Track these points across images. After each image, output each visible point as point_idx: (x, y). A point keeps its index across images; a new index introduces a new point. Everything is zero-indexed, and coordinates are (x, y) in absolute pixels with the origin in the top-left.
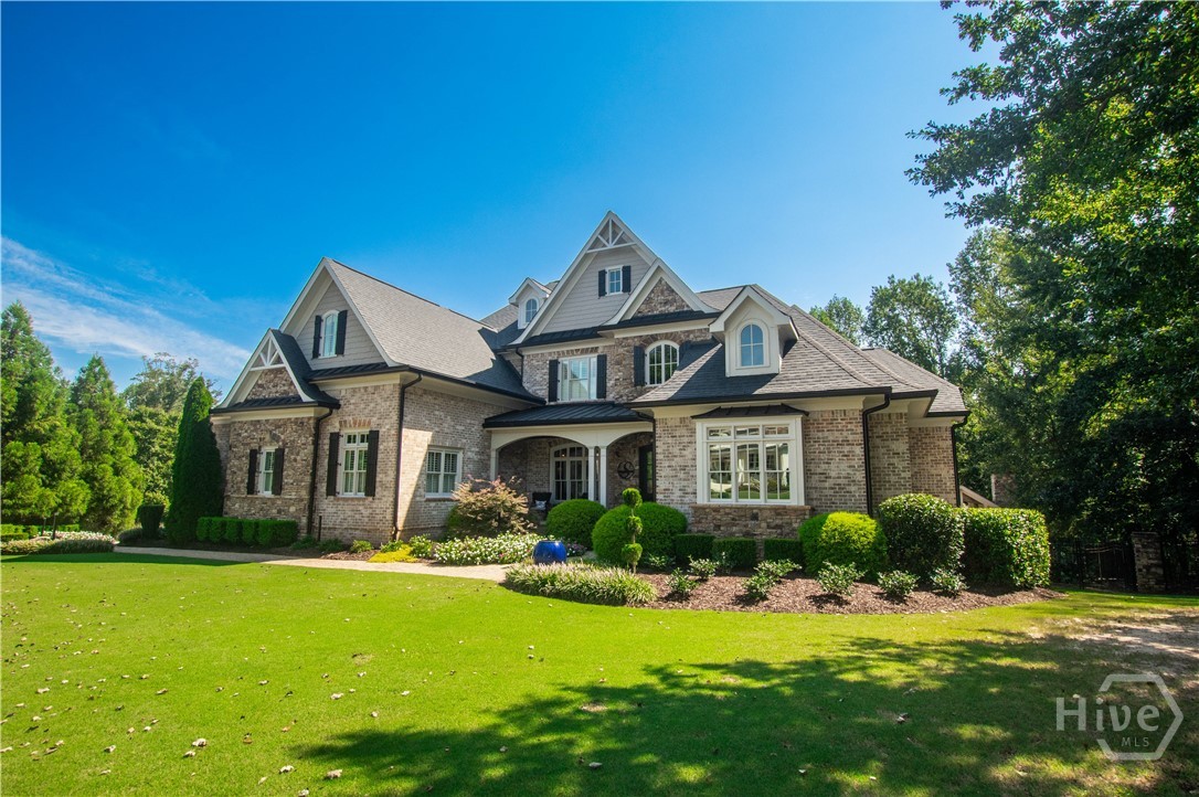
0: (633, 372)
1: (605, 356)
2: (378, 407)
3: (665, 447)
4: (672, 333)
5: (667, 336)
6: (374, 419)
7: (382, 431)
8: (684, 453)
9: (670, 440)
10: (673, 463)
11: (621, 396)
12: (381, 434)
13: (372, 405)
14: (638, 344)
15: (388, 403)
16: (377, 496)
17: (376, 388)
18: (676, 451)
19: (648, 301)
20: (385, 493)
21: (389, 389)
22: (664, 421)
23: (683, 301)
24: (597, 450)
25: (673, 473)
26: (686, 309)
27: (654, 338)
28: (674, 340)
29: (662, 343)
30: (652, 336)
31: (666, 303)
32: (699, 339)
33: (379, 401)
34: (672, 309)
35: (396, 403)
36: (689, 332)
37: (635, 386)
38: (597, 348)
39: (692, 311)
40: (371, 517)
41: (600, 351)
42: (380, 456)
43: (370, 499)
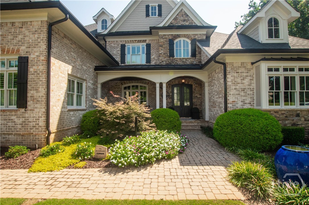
0: (168, 51)
1: (150, 44)
2: (27, 39)
3: (232, 78)
4: (187, 35)
5: (185, 36)
6: (23, 48)
7: (31, 57)
8: (243, 81)
9: (235, 74)
10: (237, 87)
11: (163, 62)
12: (30, 59)
13: (20, 37)
14: (171, 38)
15: (36, 36)
16: (29, 108)
17: (24, 23)
18: (239, 80)
19: (175, 19)
20: (36, 106)
21: (36, 25)
22: (232, 64)
23: (192, 20)
25: (238, 93)
26: (194, 24)
27: (178, 36)
28: (188, 38)
29: (182, 39)
30: (178, 35)
31: (184, 21)
32: (200, 38)
33: (27, 33)
34: (187, 24)
35: (44, 35)
36: (197, 35)
37: (170, 57)
38: (146, 40)
39: (197, 25)
40: (24, 124)
41: (147, 42)
42: (30, 77)
43: (23, 110)
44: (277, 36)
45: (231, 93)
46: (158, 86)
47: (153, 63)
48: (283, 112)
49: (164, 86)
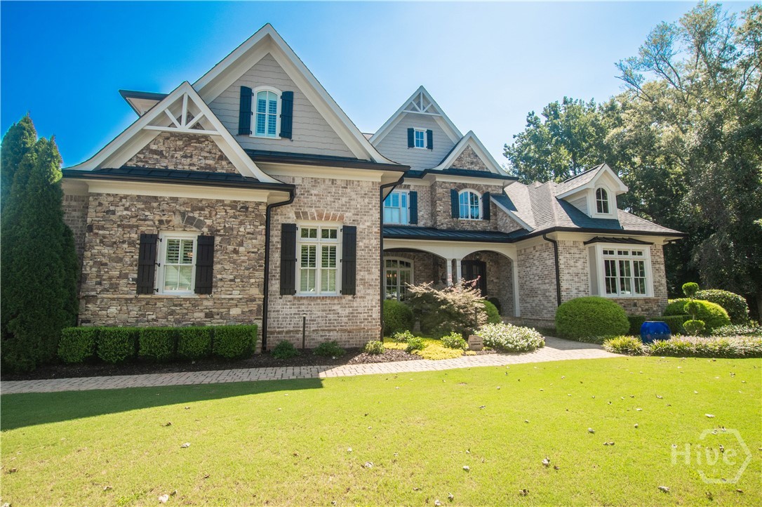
0: (451, 207)
1: (416, 193)
2: (353, 203)
3: (565, 260)
4: (477, 185)
5: (473, 186)
6: (348, 214)
7: (360, 228)
8: (577, 264)
9: (568, 256)
10: (571, 271)
11: (442, 224)
12: (358, 230)
13: (344, 200)
14: (453, 188)
15: (367, 200)
16: (358, 294)
17: (348, 182)
18: (572, 263)
19: (459, 159)
20: (368, 291)
21: (366, 187)
22: (564, 242)
23: (484, 164)
24: (454, 262)
25: (570, 278)
26: (485, 170)
27: (465, 186)
28: (478, 190)
29: (469, 190)
30: (463, 184)
31: (472, 163)
32: (495, 192)
33: (354, 196)
34: (476, 168)
35: (376, 201)
36: (490, 186)
37: (452, 218)
38: (409, 186)
39: (490, 172)
40: (351, 316)
41: (412, 188)
42: (359, 253)
43: (350, 297)
44: (606, 211)
45: (565, 278)
46: (449, 264)
47: (421, 224)
48: (621, 301)
49: (459, 264)
